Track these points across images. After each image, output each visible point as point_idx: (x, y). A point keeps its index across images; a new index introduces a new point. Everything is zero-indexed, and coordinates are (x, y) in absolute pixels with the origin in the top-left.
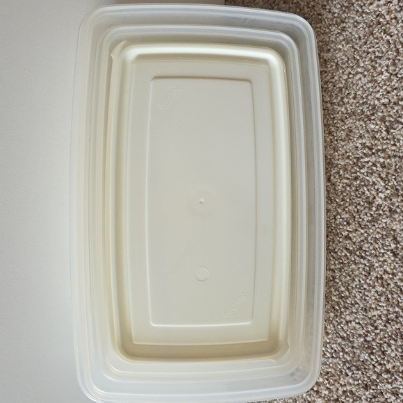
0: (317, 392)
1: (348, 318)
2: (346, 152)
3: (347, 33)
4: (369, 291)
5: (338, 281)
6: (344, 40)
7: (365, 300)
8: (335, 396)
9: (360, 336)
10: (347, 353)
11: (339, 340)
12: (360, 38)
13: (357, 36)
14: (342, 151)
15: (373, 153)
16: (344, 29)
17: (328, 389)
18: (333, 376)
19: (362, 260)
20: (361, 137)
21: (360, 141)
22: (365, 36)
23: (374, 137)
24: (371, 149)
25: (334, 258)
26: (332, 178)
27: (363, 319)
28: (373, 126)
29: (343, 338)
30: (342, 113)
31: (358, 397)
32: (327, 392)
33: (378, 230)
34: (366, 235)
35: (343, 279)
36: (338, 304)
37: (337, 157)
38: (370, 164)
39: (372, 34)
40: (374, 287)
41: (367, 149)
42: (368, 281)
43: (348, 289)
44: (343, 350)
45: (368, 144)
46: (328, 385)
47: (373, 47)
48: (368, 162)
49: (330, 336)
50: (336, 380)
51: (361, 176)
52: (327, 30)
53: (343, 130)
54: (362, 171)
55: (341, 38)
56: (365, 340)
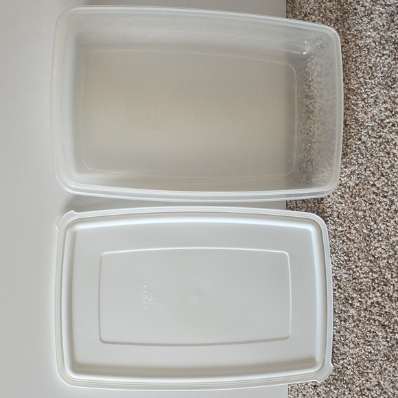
0: (351, 304)
1: (376, 245)
2: (374, 116)
3: (374, 22)
4: (390, 222)
6: (372, 28)
7: (387, 230)
8: (365, 307)
9: (384, 258)
10: (375, 272)
11: (368, 263)
12: (384, 25)
13: (381, 24)
14: (370, 115)
15: (393, 115)
16: (372, 20)
17: (360, 301)
19: (384, 199)
20: (385, 102)
21: (384, 106)
22: (387, 23)
23: (394, 102)
24: (391, 112)
25: (365, 201)
26: (363, 137)
27: (387, 245)
28: (393, 93)
29: (371, 261)
30: (372, 84)
31: (383, 306)
32: (358, 304)
33: (395, 174)
34: (386, 181)
35: (372, 216)
37: (367, 120)
38: (391, 124)
39: (393, 21)
40: (393, 219)
41: (389, 112)
42: (389, 214)
43: (375, 223)
44: (371, 271)
45: (389, 107)
46: (360, 299)
47: (395, 32)
48: (389, 123)
49: (361, 261)
50: (366, 295)
51: (383, 135)
52: (360, 21)
54: (385, 131)
55: (370, 26)
56: (388, 262)
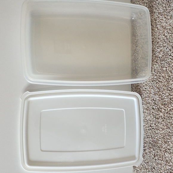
5: (168, 71)
18: (167, 104)
36: (168, 79)
53: (169, 16)
